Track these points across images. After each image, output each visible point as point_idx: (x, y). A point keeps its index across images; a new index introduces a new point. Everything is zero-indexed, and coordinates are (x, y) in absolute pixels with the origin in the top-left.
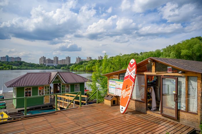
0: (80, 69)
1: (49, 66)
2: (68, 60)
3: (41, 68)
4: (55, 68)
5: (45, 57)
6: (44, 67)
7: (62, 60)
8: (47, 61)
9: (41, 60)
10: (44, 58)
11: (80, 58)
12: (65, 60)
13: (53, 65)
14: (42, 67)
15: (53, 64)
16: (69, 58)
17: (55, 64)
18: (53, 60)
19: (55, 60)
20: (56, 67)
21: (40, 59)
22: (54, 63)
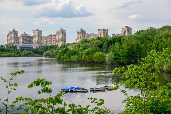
0: (72, 57)
1: (22, 49)
2: (60, 35)
3: (6, 54)
4: (33, 53)
5: (18, 31)
6: (13, 51)
7: (50, 36)
8: (21, 38)
9: (10, 36)
10: (15, 33)
11: (84, 32)
12: (56, 36)
13: (30, 47)
14: (8, 51)
15: (31, 45)
16: (63, 33)
17: (35, 45)
18: (32, 37)
19: (36, 37)
20: (37, 50)
21: (8, 35)
22: (34, 42)
